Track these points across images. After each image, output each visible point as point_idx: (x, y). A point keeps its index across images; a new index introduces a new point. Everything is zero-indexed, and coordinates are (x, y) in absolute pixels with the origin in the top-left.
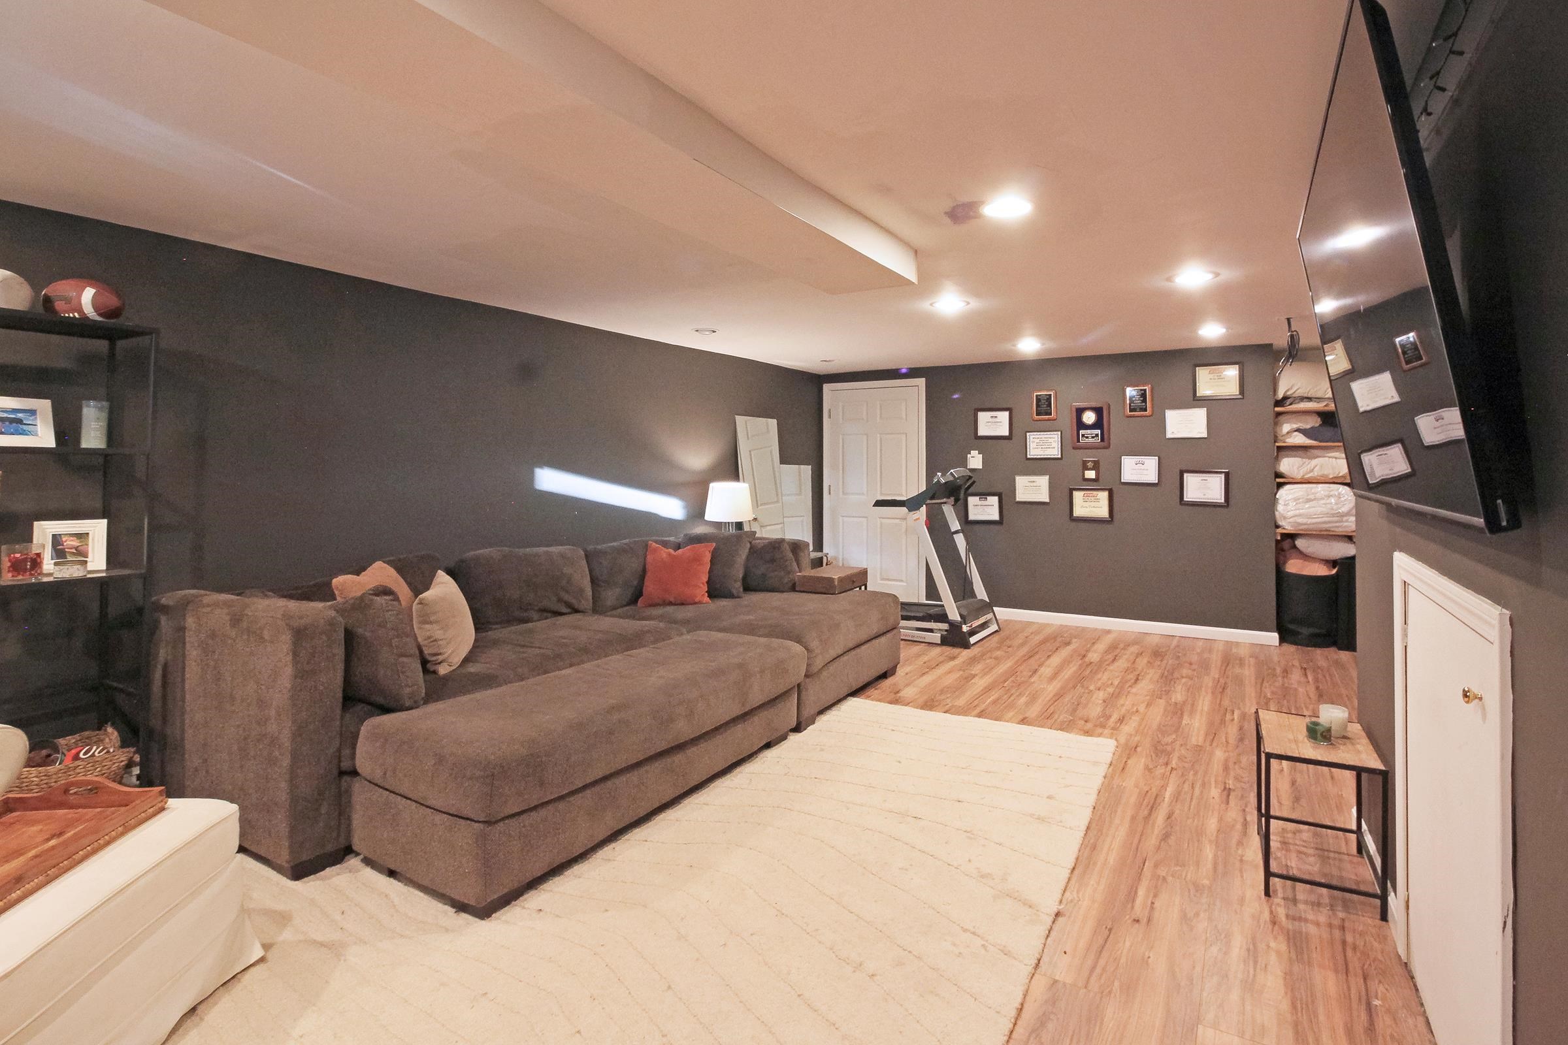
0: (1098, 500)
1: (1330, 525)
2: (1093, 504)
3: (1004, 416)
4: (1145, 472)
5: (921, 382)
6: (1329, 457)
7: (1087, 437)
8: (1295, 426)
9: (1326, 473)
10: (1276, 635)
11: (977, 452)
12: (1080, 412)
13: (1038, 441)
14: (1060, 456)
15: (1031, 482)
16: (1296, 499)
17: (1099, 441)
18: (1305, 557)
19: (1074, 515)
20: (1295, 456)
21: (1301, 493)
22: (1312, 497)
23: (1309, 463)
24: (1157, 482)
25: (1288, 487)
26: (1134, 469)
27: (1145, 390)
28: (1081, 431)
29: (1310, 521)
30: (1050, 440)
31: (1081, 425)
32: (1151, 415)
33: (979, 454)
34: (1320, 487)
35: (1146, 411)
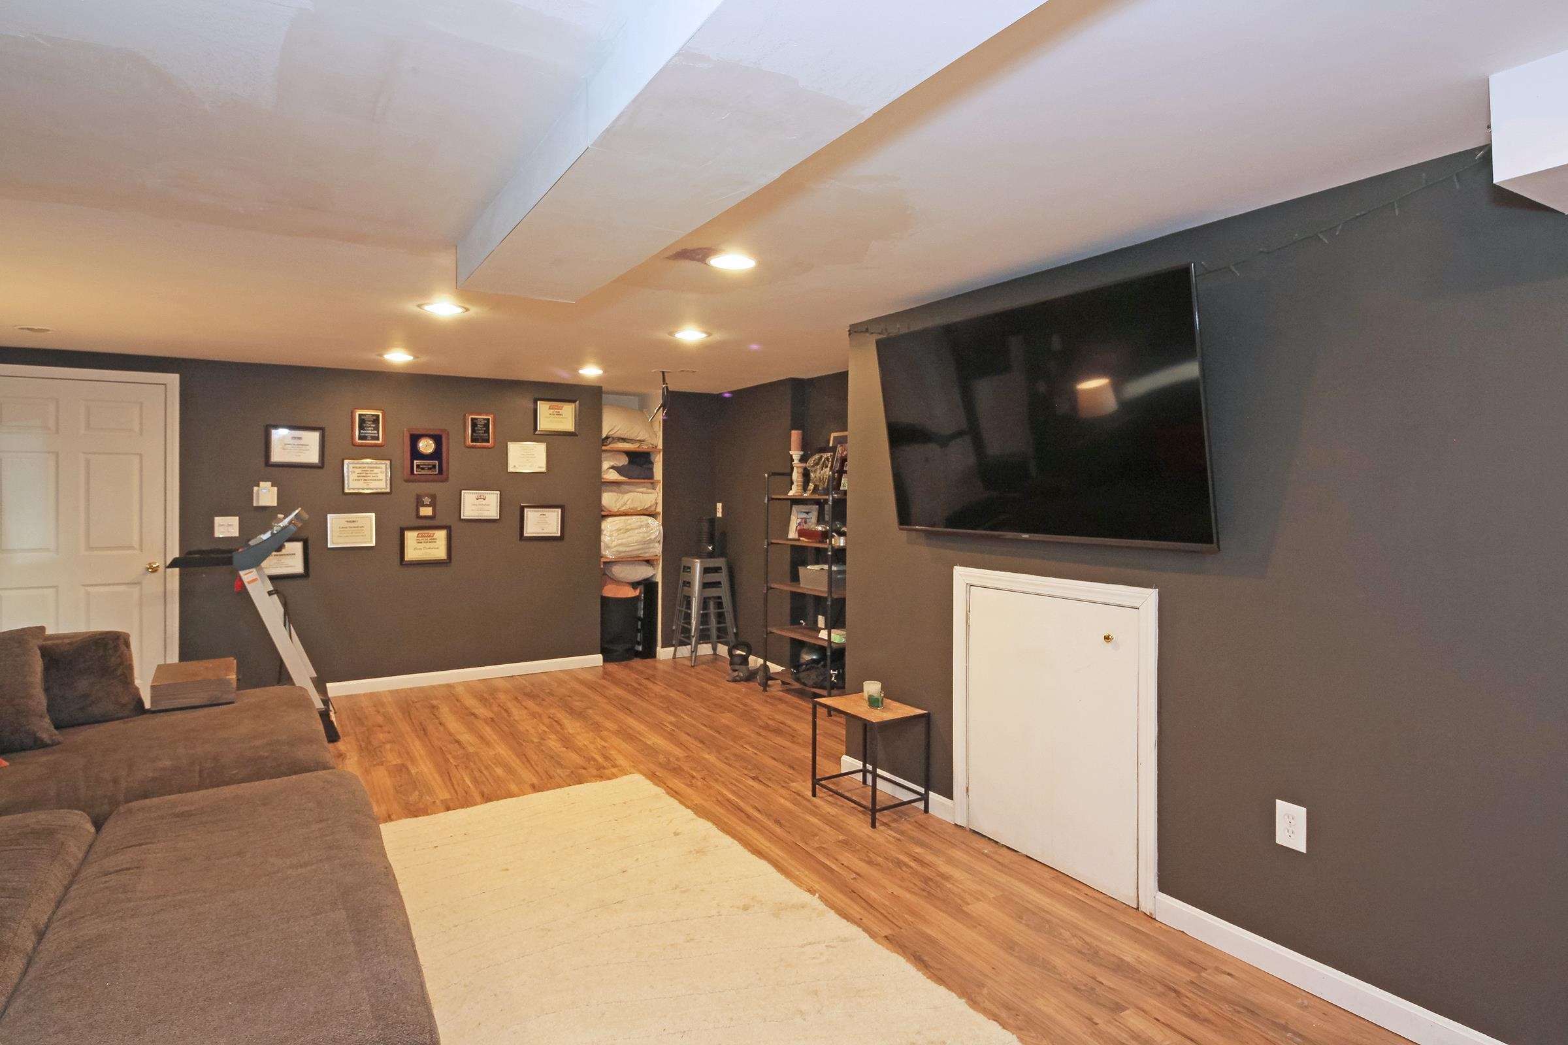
0: (434, 540)
1: (640, 552)
2: (428, 545)
3: (313, 438)
4: (486, 508)
5: (173, 380)
6: (637, 492)
7: (423, 469)
8: (612, 464)
9: (636, 506)
10: (600, 656)
11: (270, 483)
12: (415, 439)
13: (359, 471)
14: (388, 490)
15: (350, 522)
16: (618, 530)
17: (437, 473)
18: (617, 582)
19: (406, 559)
20: (612, 491)
21: (622, 525)
22: (629, 527)
23: (622, 498)
24: (498, 518)
25: (610, 519)
26: (474, 505)
27: (488, 420)
28: (415, 462)
29: (628, 549)
30: (376, 471)
31: (416, 454)
32: (494, 447)
33: (272, 486)
34: (634, 518)
35: (489, 442)
